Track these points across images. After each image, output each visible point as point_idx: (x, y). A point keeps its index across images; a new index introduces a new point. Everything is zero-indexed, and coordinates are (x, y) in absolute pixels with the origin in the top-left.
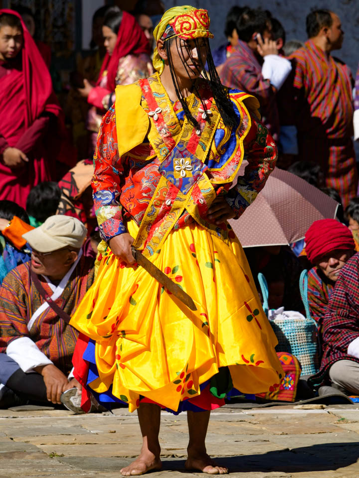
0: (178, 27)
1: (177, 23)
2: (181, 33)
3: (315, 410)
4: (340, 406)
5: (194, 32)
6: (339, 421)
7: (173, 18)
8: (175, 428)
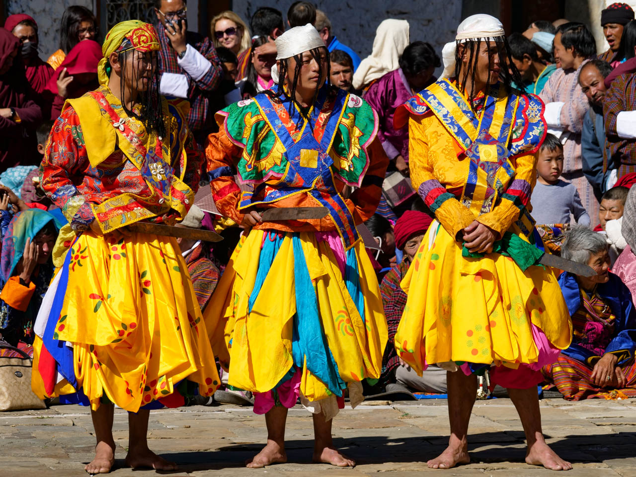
0: (136, 41)
1: (135, 37)
2: (139, 46)
3: (381, 405)
4: (405, 402)
5: (151, 45)
6: (403, 416)
7: (129, 32)
8: (247, 423)
